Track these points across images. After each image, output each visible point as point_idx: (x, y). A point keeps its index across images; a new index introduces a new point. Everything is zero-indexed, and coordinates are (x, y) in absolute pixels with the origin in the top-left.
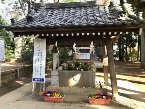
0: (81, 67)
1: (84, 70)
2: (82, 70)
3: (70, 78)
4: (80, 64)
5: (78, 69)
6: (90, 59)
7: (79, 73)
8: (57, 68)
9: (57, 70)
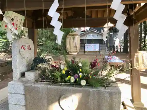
0: (81, 75)
1: (89, 84)
2: (83, 82)
3: (52, 102)
4: (80, 65)
5: (72, 80)
6: (99, 51)
7: (74, 92)
8: (23, 75)
9: (23, 79)
